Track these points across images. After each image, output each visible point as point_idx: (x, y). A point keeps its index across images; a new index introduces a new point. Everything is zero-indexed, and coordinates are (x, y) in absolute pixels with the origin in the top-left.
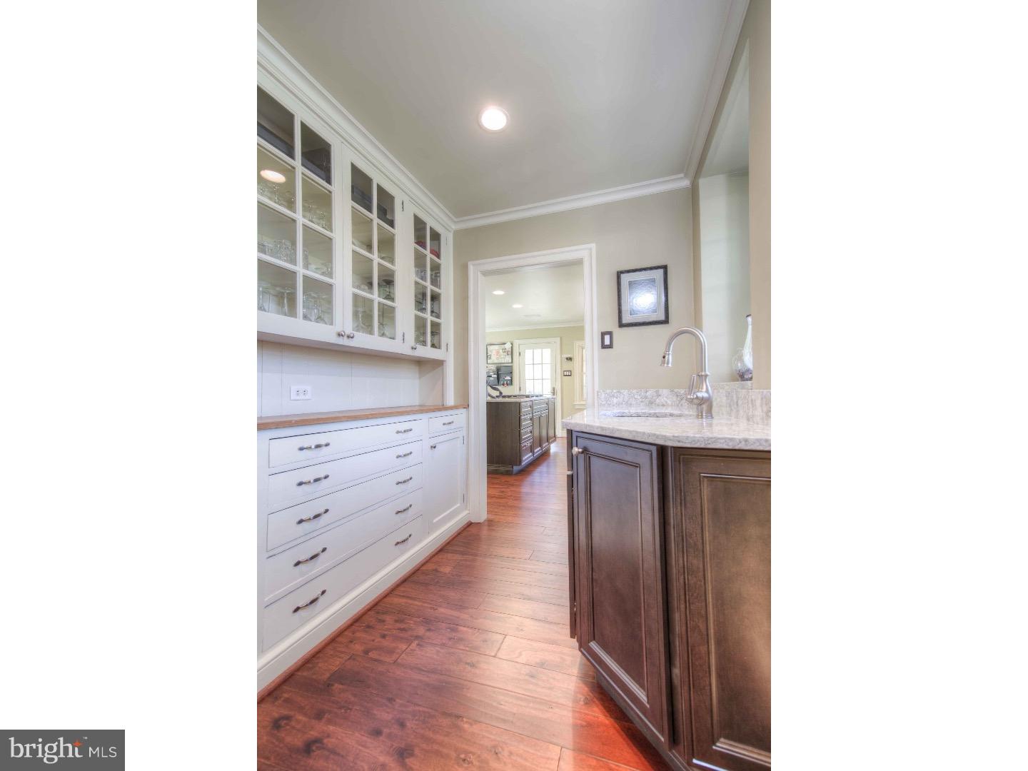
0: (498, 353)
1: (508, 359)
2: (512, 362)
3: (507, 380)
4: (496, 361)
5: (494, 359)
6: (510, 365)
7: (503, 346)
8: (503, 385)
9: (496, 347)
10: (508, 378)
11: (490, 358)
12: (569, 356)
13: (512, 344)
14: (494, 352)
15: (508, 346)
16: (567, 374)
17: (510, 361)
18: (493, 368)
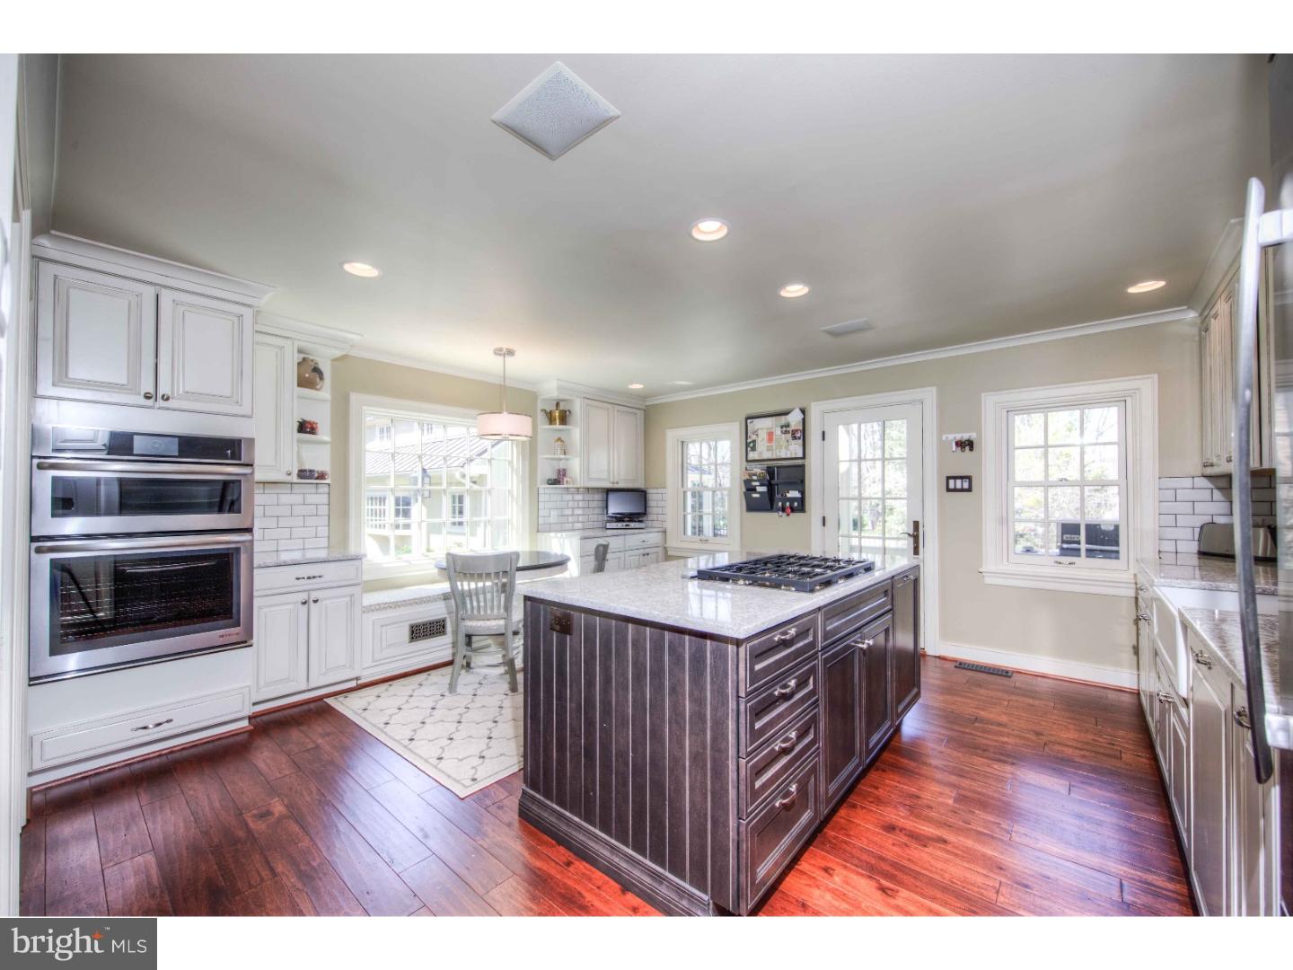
0: (770, 436)
1: (795, 449)
2: (804, 457)
3: (792, 500)
4: (767, 455)
5: (763, 451)
6: (800, 462)
7: (783, 420)
8: (783, 510)
9: (768, 422)
10: (794, 494)
11: (754, 449)
12: (965, 436)
13: (803, 411)
14: (763, 435)
15: (794, 419)
16: (960, 484)
17: (800, 455)
18: (758, 470)
